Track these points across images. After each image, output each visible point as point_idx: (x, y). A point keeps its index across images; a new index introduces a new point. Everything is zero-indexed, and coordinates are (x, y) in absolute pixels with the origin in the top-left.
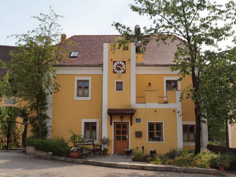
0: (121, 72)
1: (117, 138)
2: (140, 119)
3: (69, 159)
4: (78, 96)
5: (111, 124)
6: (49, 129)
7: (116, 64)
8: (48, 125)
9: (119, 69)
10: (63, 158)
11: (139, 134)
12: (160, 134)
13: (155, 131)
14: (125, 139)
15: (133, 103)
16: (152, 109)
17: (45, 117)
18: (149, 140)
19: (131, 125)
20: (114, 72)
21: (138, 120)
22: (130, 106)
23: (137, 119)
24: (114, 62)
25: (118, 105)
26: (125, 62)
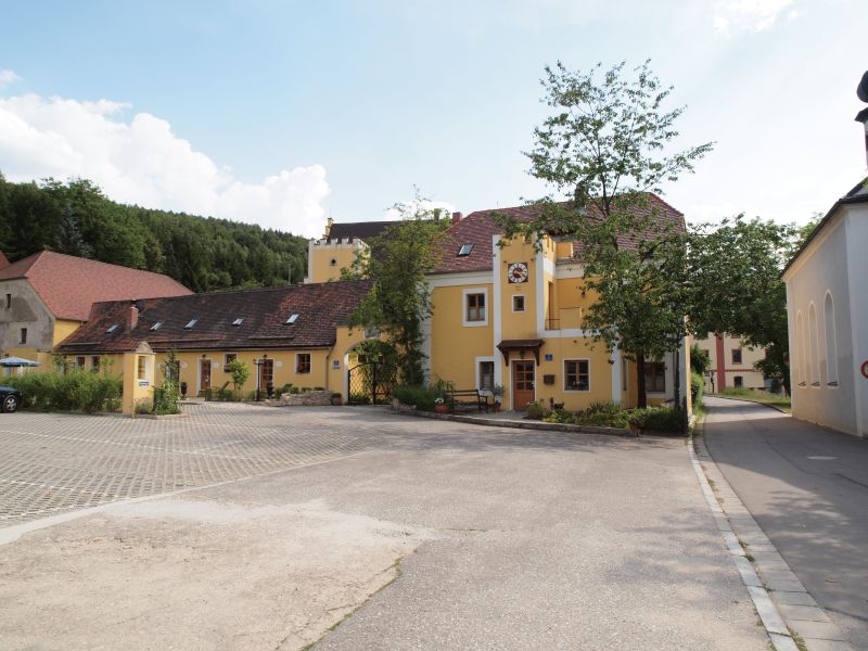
0: (520, 280)
1: (518, 386)
2: (551, 356)
3: (433, 415)
4: (469, 319)
5: (507, 365)
6: (425, 373)
7: (512, 268)
8: (424, 367)
9: (517, 276)
10: (427, 413)
11: (549, 380)
12: (585, 379)
13: (577, 375)
14: (531, 387)
15: (541, 330)
16: (570, 338)
17: (420, 355)
18: (566, 389)
19: (538, 364)
20: (510, 282)
21: (549, 358)
22: (536, 334)
23: (547, 356)
24: (510, 265)
25: (516, 335)
26: (526, 264)
